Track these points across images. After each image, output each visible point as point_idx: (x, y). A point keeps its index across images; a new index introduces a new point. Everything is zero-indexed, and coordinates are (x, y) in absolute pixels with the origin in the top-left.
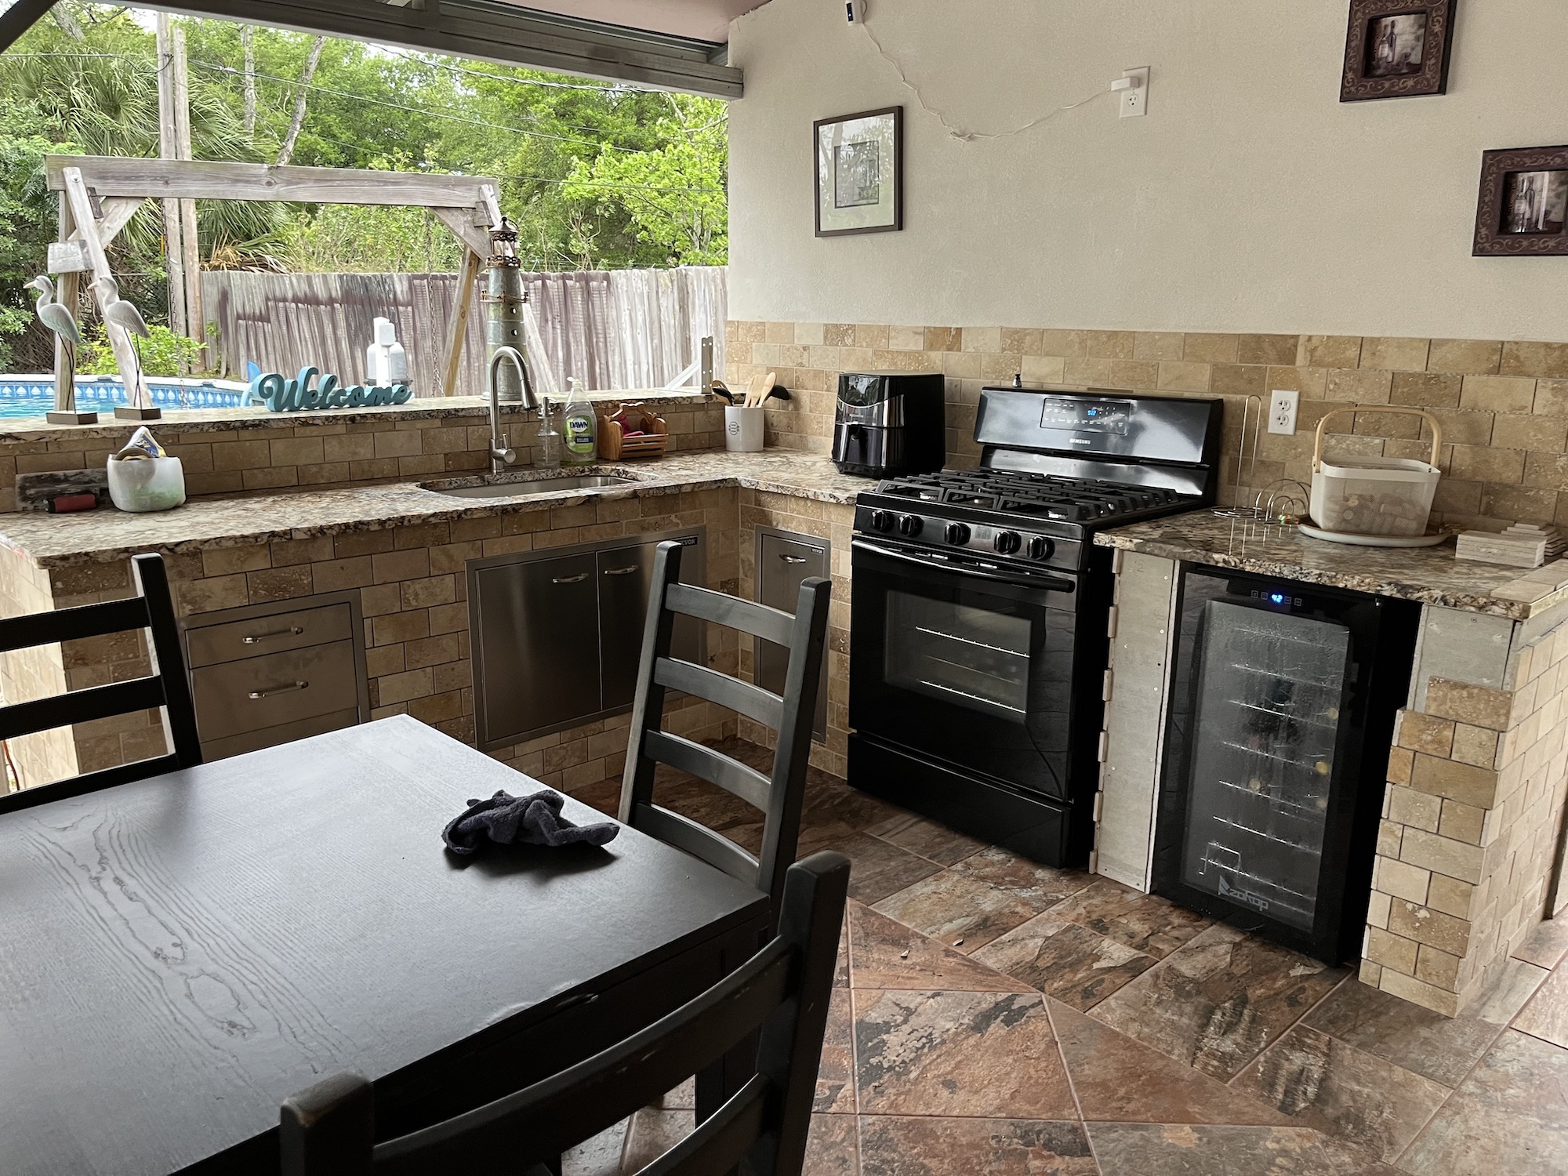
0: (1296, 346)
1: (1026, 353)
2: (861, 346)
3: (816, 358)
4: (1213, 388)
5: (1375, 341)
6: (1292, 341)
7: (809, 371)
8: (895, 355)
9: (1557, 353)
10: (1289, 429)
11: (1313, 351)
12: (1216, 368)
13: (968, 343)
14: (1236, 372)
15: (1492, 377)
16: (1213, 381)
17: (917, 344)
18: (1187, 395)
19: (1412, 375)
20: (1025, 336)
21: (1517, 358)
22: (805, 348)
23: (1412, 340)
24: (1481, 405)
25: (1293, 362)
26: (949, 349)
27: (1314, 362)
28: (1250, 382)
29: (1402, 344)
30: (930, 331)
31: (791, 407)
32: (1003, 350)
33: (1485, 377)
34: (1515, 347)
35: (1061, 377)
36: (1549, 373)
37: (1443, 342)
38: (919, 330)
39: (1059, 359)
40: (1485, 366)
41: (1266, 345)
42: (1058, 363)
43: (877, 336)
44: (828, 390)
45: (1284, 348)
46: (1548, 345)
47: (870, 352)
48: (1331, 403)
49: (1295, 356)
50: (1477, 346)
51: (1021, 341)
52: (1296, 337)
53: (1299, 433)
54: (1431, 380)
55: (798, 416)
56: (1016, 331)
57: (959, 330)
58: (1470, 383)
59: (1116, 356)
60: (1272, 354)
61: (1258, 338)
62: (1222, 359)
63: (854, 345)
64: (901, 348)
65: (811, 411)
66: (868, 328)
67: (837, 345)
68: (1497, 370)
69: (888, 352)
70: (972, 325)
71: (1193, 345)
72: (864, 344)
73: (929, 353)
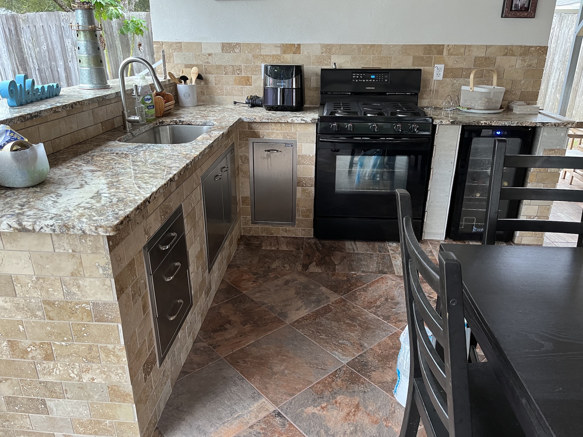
0: (443, 49)
1: (333, 54)
2: (245, 53)
3: (217, 59)
4: (413, 65)
5: (470, 46)
6: (442, 47)
7: (213, 66)
8: (265, 57)
9: (524, 48)
10: (441, 78)
11: (449, 50)
12: (414, 57)
13: (304, 51)
14: (422, 58)
15: (505, 57)
16: (413, 62)
17: (278, 52)
18: (403, 68)
19: (481, 57)
20: (333, 47)
21: (512, 51)
22: (209, 55)
23: (481, 46)
24: (501, 66)
25: (442, 54)
26: (294, 53)
27: (450, 54)
28: (427, 62)
29: (478, 47)
30: (284, 46)
31: (202, 83)
32: (322, 53)
33: (502, 57)
34: (512, 47)
35: (350, 63)
36: (521, 55)
37: (490, 46)
38: (278, 45)
39: (348, 56)
40: (503, 54)
41: (433, 48)
42: (348, 58)
43: (254, 48)
44: (226, 74)
45: (439, 49)
46: (521, 46)
47: (250, 56)
48: (455, 68)
49: (443, 52)
50: (501, 47)
51: (330, 49)
52: (443, 45)
53: (444, 79)
54: (486, 59)
55: (207, 88)
56: (328, 45)
57: (299, 45)
58: (499, 59)
59: (374, 54)
60: (435, 52)
61: (430, 46)
62: (417, 54)
63: (240, 53)
64: (268, 54)
65: (216, 84)
66: (248, 45)
67: (230, 52)
68: (506, 55)
69: (261, 55)
70: (305, 43)
71: (406, 49)
72: (247, 52)
73: (284, 55)
